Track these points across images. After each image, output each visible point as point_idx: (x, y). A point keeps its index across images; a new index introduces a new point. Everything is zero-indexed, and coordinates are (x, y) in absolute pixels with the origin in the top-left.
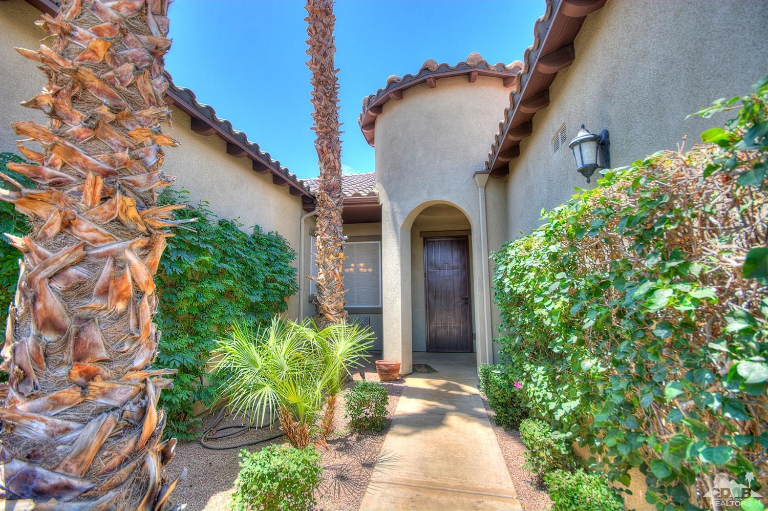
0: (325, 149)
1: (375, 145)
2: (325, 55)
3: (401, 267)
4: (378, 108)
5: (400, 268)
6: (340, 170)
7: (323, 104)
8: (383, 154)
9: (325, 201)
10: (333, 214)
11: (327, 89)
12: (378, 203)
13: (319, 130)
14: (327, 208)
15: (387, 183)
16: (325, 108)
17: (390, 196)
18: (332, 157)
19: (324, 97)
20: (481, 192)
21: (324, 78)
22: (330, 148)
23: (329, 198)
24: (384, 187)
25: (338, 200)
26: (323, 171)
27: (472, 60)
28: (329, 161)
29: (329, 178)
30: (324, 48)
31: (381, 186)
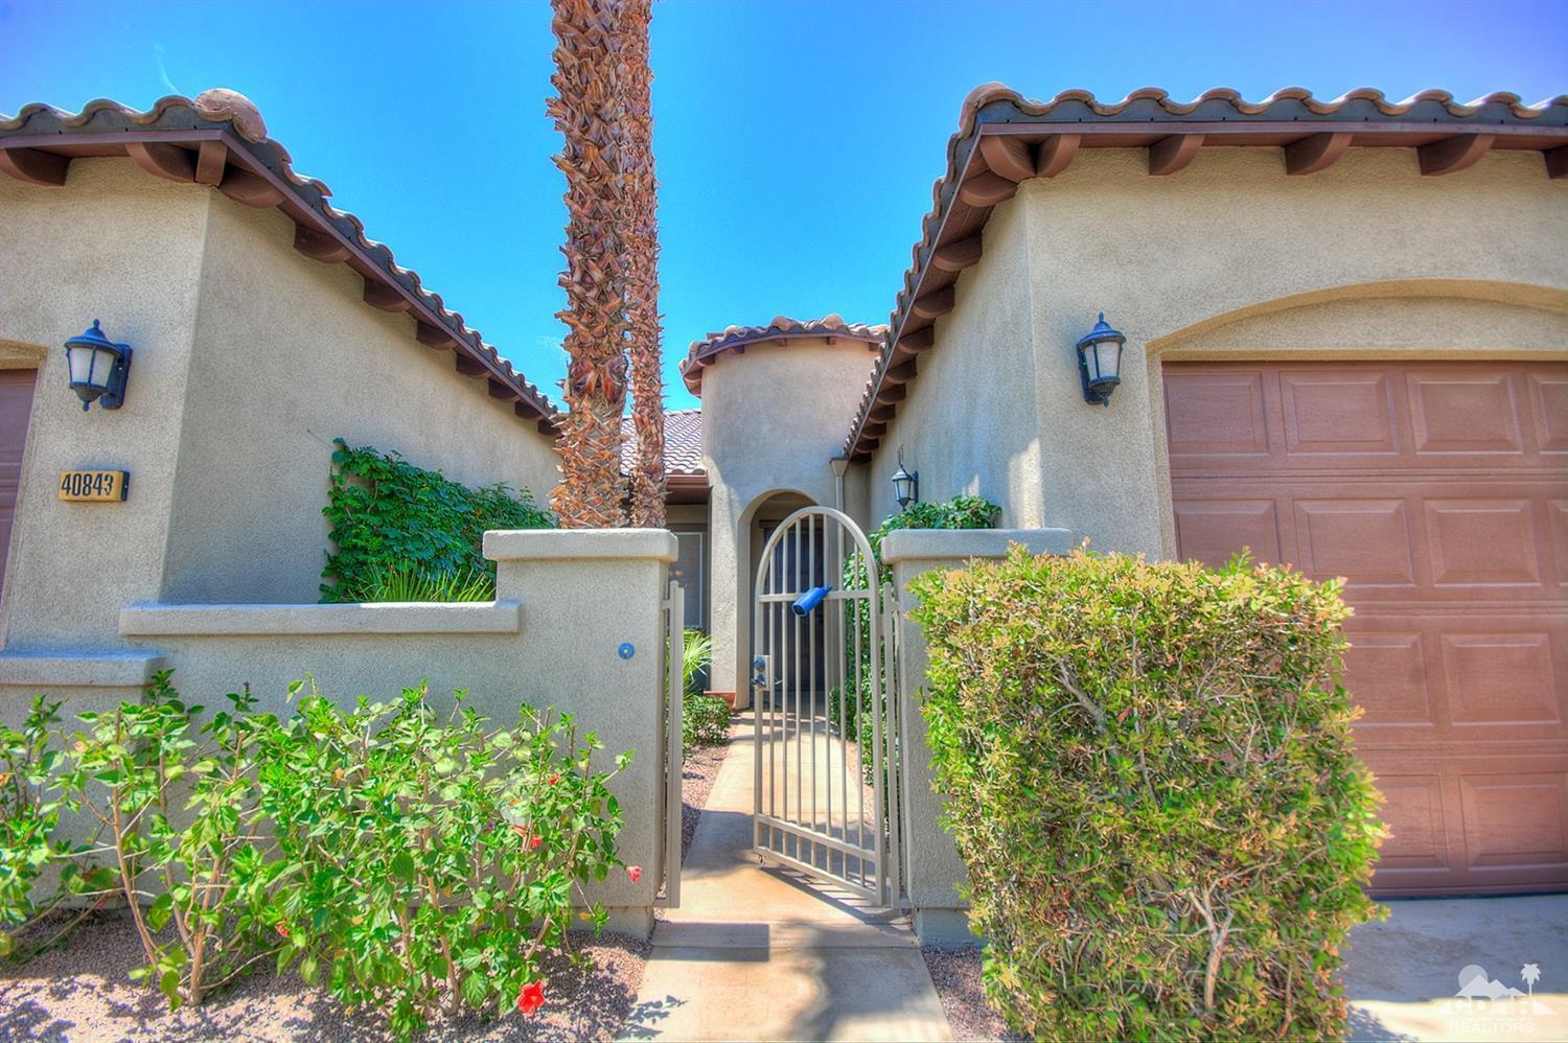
0: (646, 419)
1: (702, 395)
2: (647, 298)
3: (738, 570)
4: (711, 360)
5: (736, 573)
6: (663, 446)
7: (644, 360)
8: (715, 419)
9: (644, 486)
10: (655, 503)
11: (650, 342)
12: (707, 484)
13: (637, 393)
14: (646, 494)
15: (720, 460)
16: (647, 365)
17: (726, 478)
18: (654, 430)
19: (646, 352)
20: (838, 481)
21: (647, 329)
22: (652, 418)
23: (650, 482)
24: (717, 464)
25: (660, 484)
26: (642, 447)
27: (831, 323)
28: (651, 434)
29: (650, 456)
30: (647, 289)
31: (711, 461)
